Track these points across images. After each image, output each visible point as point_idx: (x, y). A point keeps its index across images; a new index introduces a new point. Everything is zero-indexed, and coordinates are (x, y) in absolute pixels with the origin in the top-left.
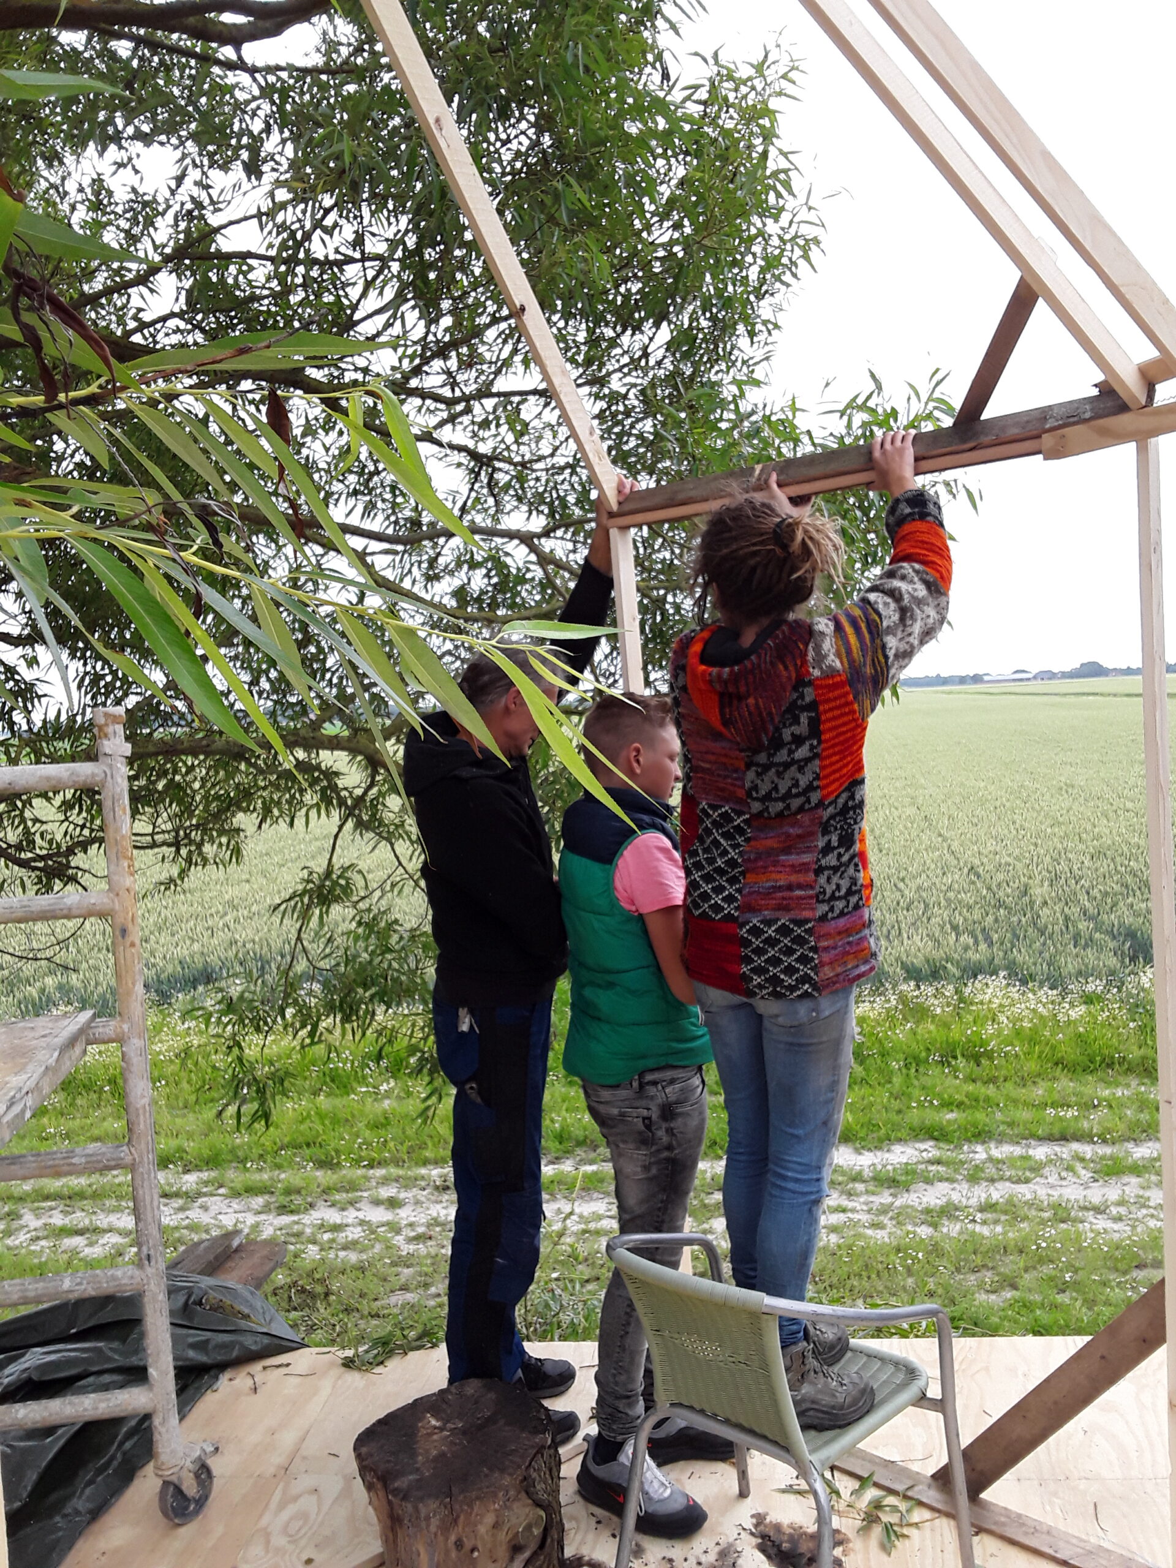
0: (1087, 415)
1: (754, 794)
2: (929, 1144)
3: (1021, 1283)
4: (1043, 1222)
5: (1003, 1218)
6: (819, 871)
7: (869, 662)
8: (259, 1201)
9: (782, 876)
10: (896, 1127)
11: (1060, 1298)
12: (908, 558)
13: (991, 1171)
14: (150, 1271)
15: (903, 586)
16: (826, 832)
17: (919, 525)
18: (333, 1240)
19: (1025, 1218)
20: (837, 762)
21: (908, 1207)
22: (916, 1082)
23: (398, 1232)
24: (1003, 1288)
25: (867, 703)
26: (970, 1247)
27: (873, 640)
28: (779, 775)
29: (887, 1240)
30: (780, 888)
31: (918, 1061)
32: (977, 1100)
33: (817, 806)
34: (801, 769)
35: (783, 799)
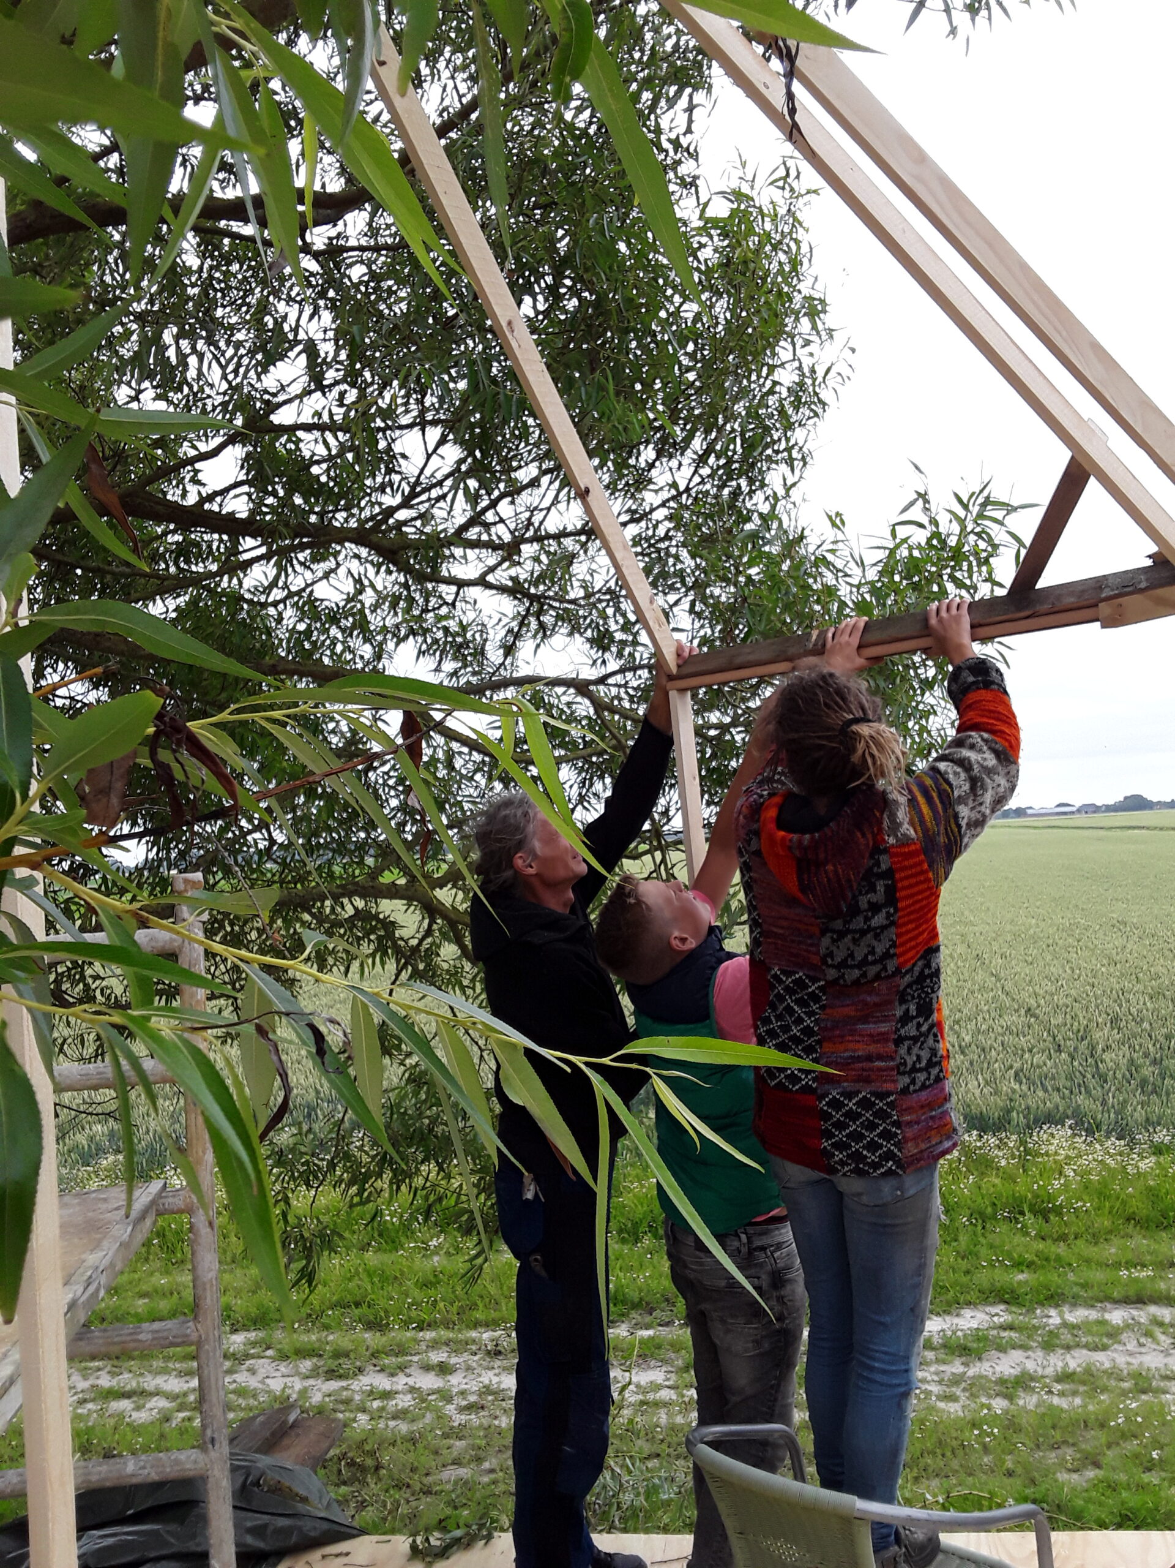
0: (1143, 585)
1: (830, 961)
2: (999, 1309)
3: (1104, 1461)
4: (1124, 1393)
5: (1082, 1389)
6: (899, 1041)
7: (942, 828)
8: (306, 1365)
9: (861, 1046)
10: (964, 1289)
11: (1146, 1478)
12: (976, 727)
13: (1066, 1337)
14: (213, 1454)
15: (972, 755)
16: (903, 1001)
17: (983, 694)
18: (383, 1409)
19: (1104, 1390)
20: (914, 929)
21: (981, 1377)
22: (983, 1240)
23: (449, 1400)
24: (1085, 1466)
25: (942, 872)
26: (1048, 1422)
27: (945, 810)
28: (855, 941)
29: (961, 1414)
30: (859, 1059)
31: (983, 1217)
32: (1047, 1259)
33: (894, 974)
34: (877, 937)
35: (859, 966)
